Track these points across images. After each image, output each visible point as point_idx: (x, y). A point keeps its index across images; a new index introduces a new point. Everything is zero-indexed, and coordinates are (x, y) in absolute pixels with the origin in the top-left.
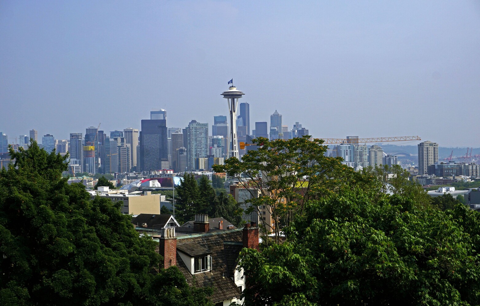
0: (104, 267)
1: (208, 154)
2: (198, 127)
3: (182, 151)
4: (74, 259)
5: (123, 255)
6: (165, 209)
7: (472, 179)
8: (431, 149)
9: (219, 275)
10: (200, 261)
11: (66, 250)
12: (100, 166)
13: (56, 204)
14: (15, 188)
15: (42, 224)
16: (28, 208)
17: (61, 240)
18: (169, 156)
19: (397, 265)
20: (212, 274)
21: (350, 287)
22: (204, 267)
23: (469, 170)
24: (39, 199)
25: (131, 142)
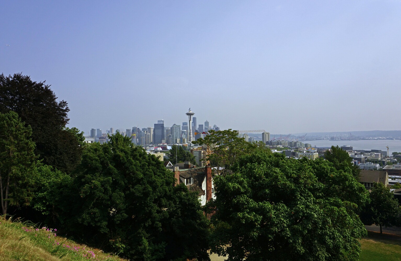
0: (155, 183)
1: (180, 137)
2: (177, 127)
3: (170, 136)
4: (143, 180)
5: (162, 178)
6: (165, 159)
7: (283, 146)
8: (267, 135)
9: (196, 186)
10: (189, 180)
11: (140, 177)
12: (138, 142)
13: (134, 157)
14: (118, 151)
15: (130, 166)
16: (123, 159)
17: (138, 172)
18: (165, 138)
19: (287, 183)
20: (193, 185)
21: (267, 192)
22: (190, 182)
23: (281, 143)
24: (128, 155)
25: (150, 132)
